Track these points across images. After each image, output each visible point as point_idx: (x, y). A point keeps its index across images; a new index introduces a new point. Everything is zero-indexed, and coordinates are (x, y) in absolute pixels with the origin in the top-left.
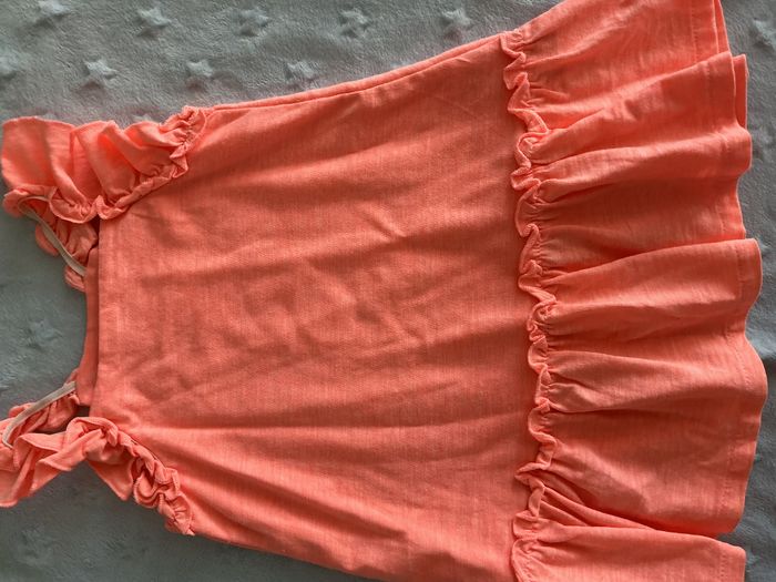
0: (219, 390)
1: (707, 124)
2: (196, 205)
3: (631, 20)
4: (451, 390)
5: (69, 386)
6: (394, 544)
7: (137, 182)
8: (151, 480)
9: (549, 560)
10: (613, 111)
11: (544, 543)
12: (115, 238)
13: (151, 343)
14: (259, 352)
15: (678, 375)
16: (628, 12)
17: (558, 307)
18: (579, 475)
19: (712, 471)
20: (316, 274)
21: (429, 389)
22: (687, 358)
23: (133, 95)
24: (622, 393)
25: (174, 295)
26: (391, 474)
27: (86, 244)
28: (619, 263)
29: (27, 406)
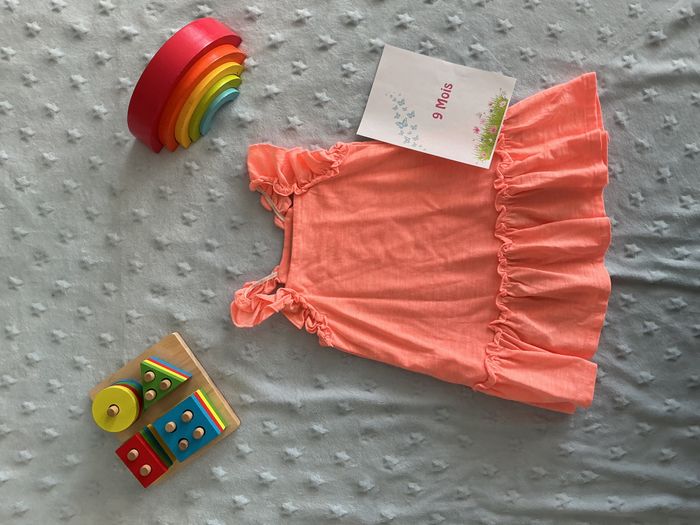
0: (347, 279)
1: (588, 162)
2: (339, 190)
3: (555, 110)
4: (459, 284)
5: (274, 274)
6: (428, 355)
7: (313, 178)
8: (313, 320)
9: (503, 365)
10: (544, 154)
11: (501, 358)
12: (302, 204)
13: (315, 255)
14: (367, 262)
15: (569, 280)
16: (554, 106)
17: (513, 246)
18: (519, 326)
19: (584, 327)
20: (396, 225)
21: (449, 283)
22: (574, 273)
23: (311, 135)
24: (542, 288)
25: (327, 232)
26: (427, 323)
27: (287, 206)
28: (543, 226)
29: (254, 283)
